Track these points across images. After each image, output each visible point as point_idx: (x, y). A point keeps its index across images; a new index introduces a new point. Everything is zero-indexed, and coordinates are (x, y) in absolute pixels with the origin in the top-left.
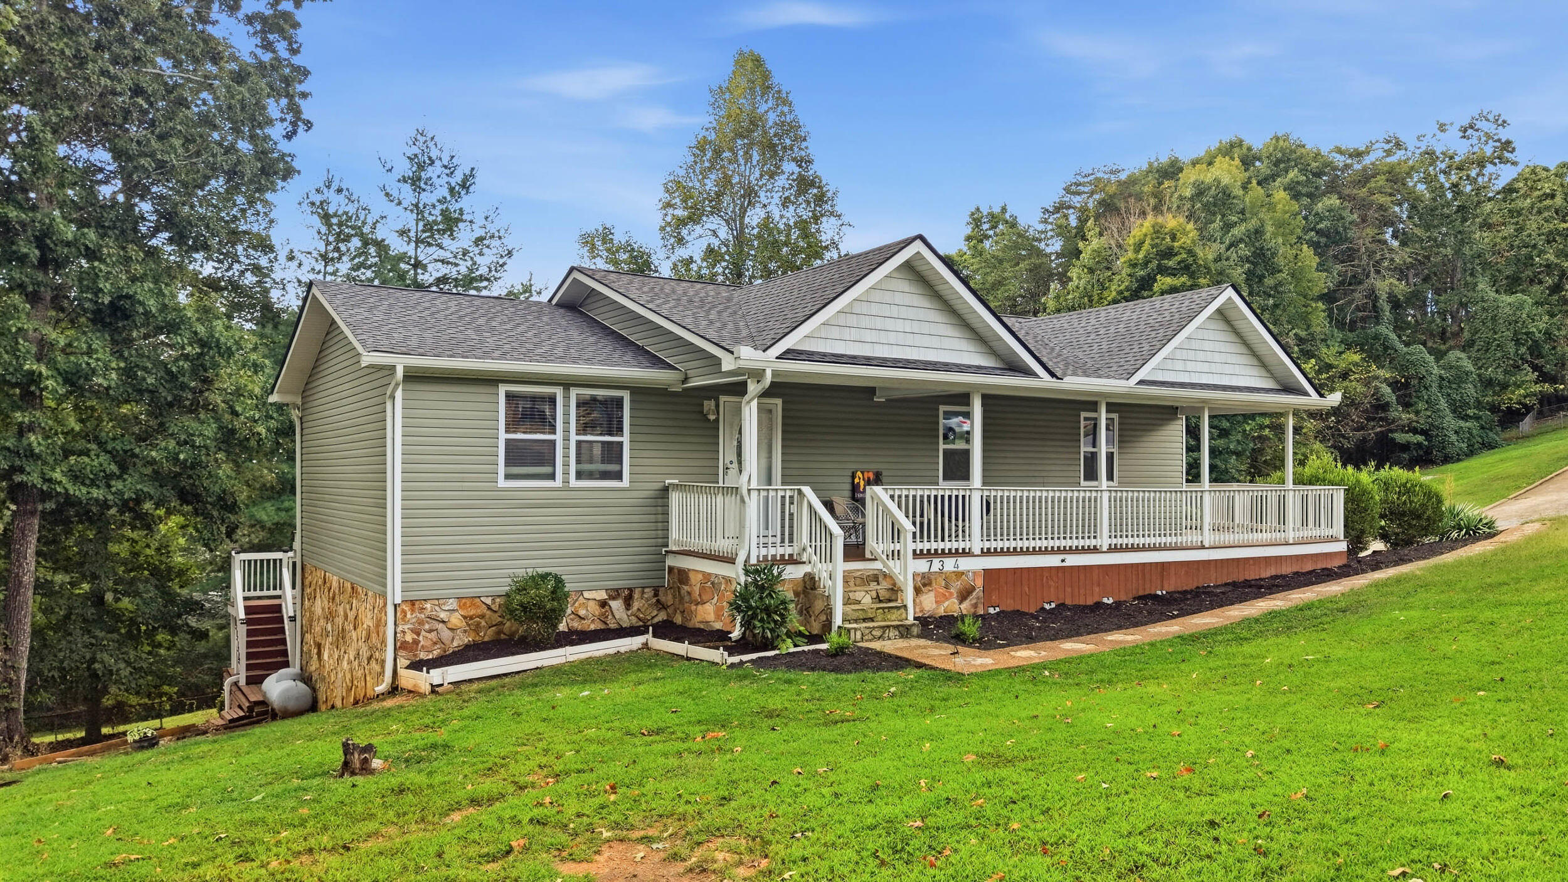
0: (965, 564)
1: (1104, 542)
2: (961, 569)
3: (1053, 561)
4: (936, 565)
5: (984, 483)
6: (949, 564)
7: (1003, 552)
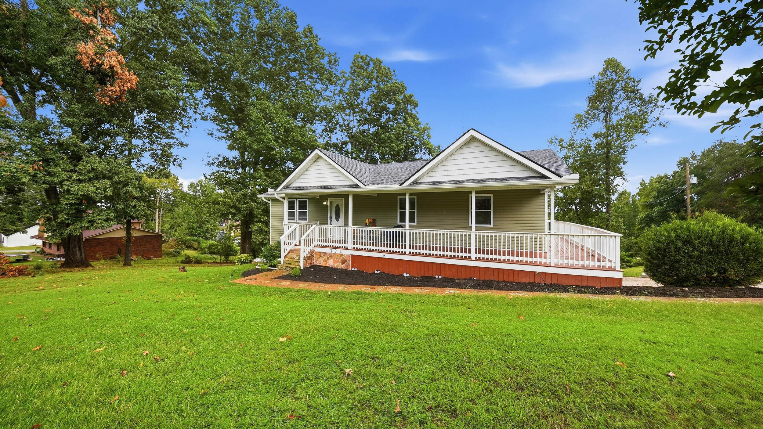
0: (344, 252)
1: (407, 250)
2: (342, 253)
3: (380, 255)
4: (334, 251)
5: (353, 225)
6: (338, 251)
7: (359, 250)
